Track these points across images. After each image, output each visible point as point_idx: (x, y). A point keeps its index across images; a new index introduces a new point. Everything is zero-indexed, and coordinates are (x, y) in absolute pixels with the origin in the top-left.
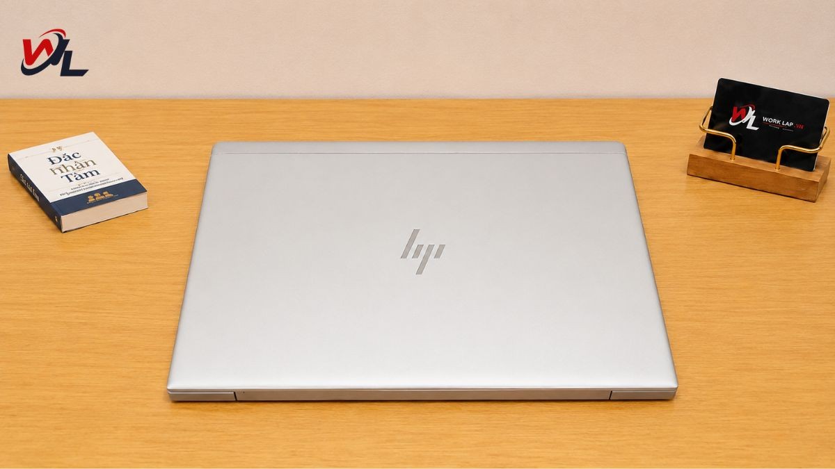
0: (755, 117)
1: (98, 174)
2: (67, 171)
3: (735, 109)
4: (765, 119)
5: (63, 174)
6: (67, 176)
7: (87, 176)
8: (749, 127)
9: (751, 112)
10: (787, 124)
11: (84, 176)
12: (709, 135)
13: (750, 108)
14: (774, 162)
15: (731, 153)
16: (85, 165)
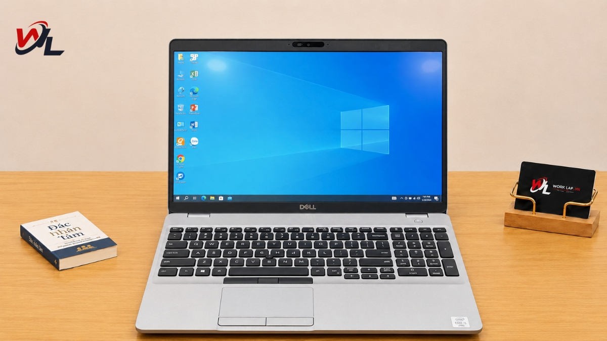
0: (547, 185)
1: (83, 235)
2: (62, 234)
3: (534, 181)
4: (555, 186)
5: (59, 236)
6: (62, 237)
7: (75, 237)
8: (544, 192)
9: (545, 182)
10: (569, 188)
11: (72, 236)
12: (517, 200)
13: (544, 180)
14: (562, 214)
15: (532, 211)
16: (73, 230)
